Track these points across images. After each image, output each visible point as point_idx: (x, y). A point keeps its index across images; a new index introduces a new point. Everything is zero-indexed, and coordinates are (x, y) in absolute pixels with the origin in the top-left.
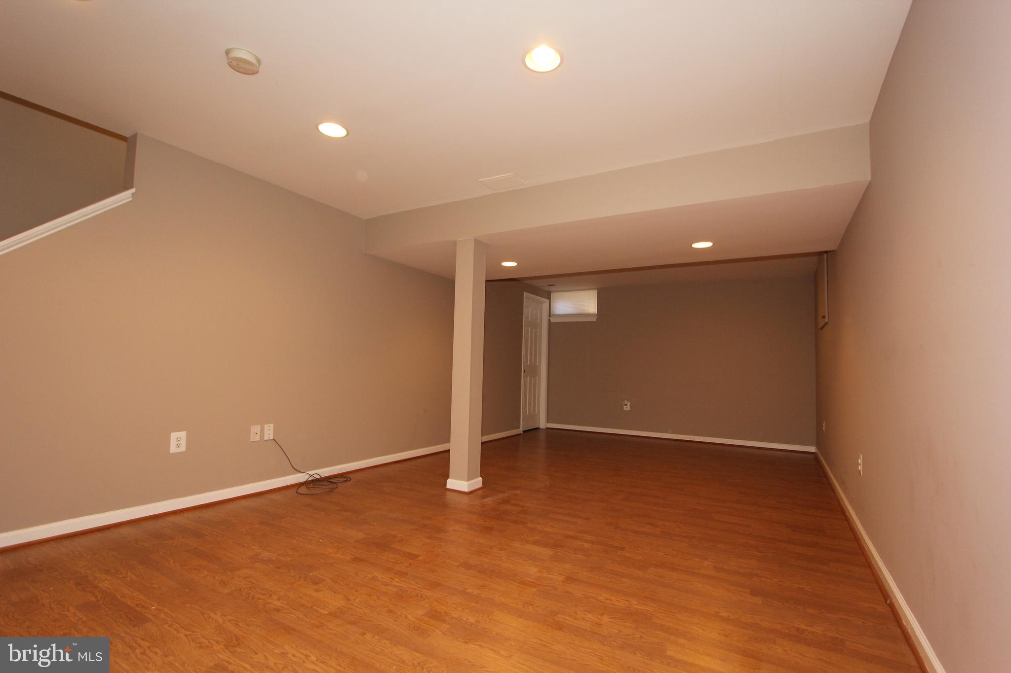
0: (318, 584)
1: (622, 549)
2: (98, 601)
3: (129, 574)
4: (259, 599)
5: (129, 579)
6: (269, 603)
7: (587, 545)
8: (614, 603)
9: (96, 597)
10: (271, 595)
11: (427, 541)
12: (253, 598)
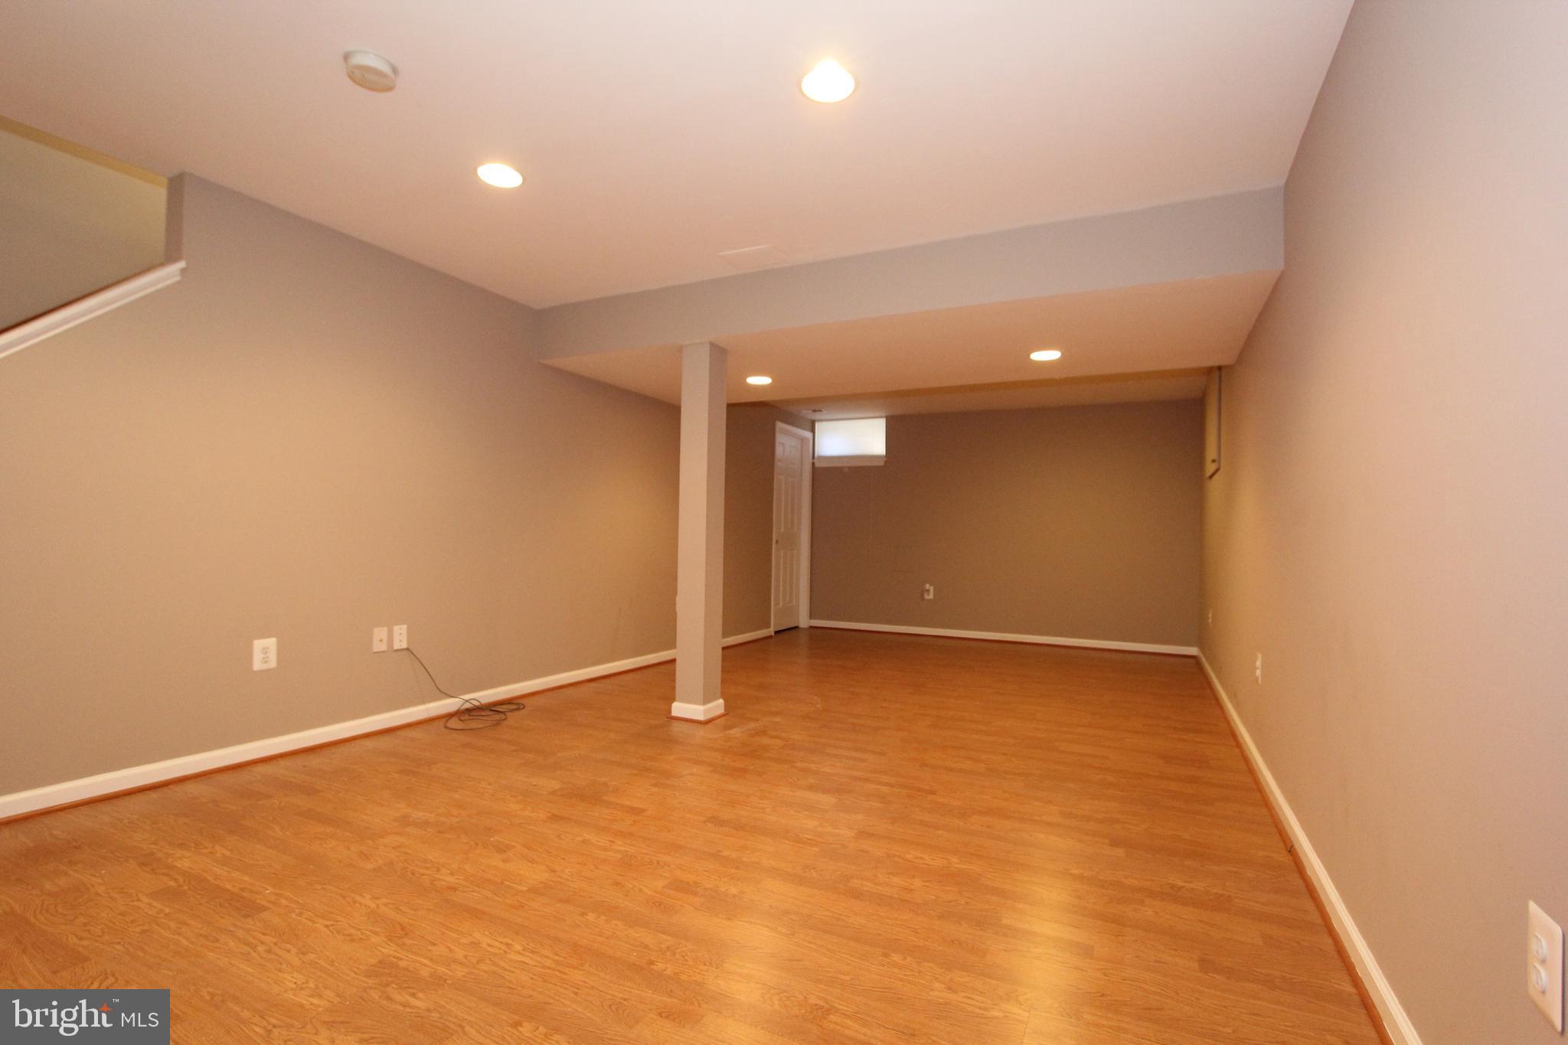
0: (505, 852)
1: (933, 793)
2: (179, 886)
3: (217, 847)
4: (422, 875)
5: (218, 855)
6: (439, 880)
7: (885, 789)
8: (927, 862)
9: (176, 880)
10: (438, 870)
11: (655, 789)
12: (413, 874)
